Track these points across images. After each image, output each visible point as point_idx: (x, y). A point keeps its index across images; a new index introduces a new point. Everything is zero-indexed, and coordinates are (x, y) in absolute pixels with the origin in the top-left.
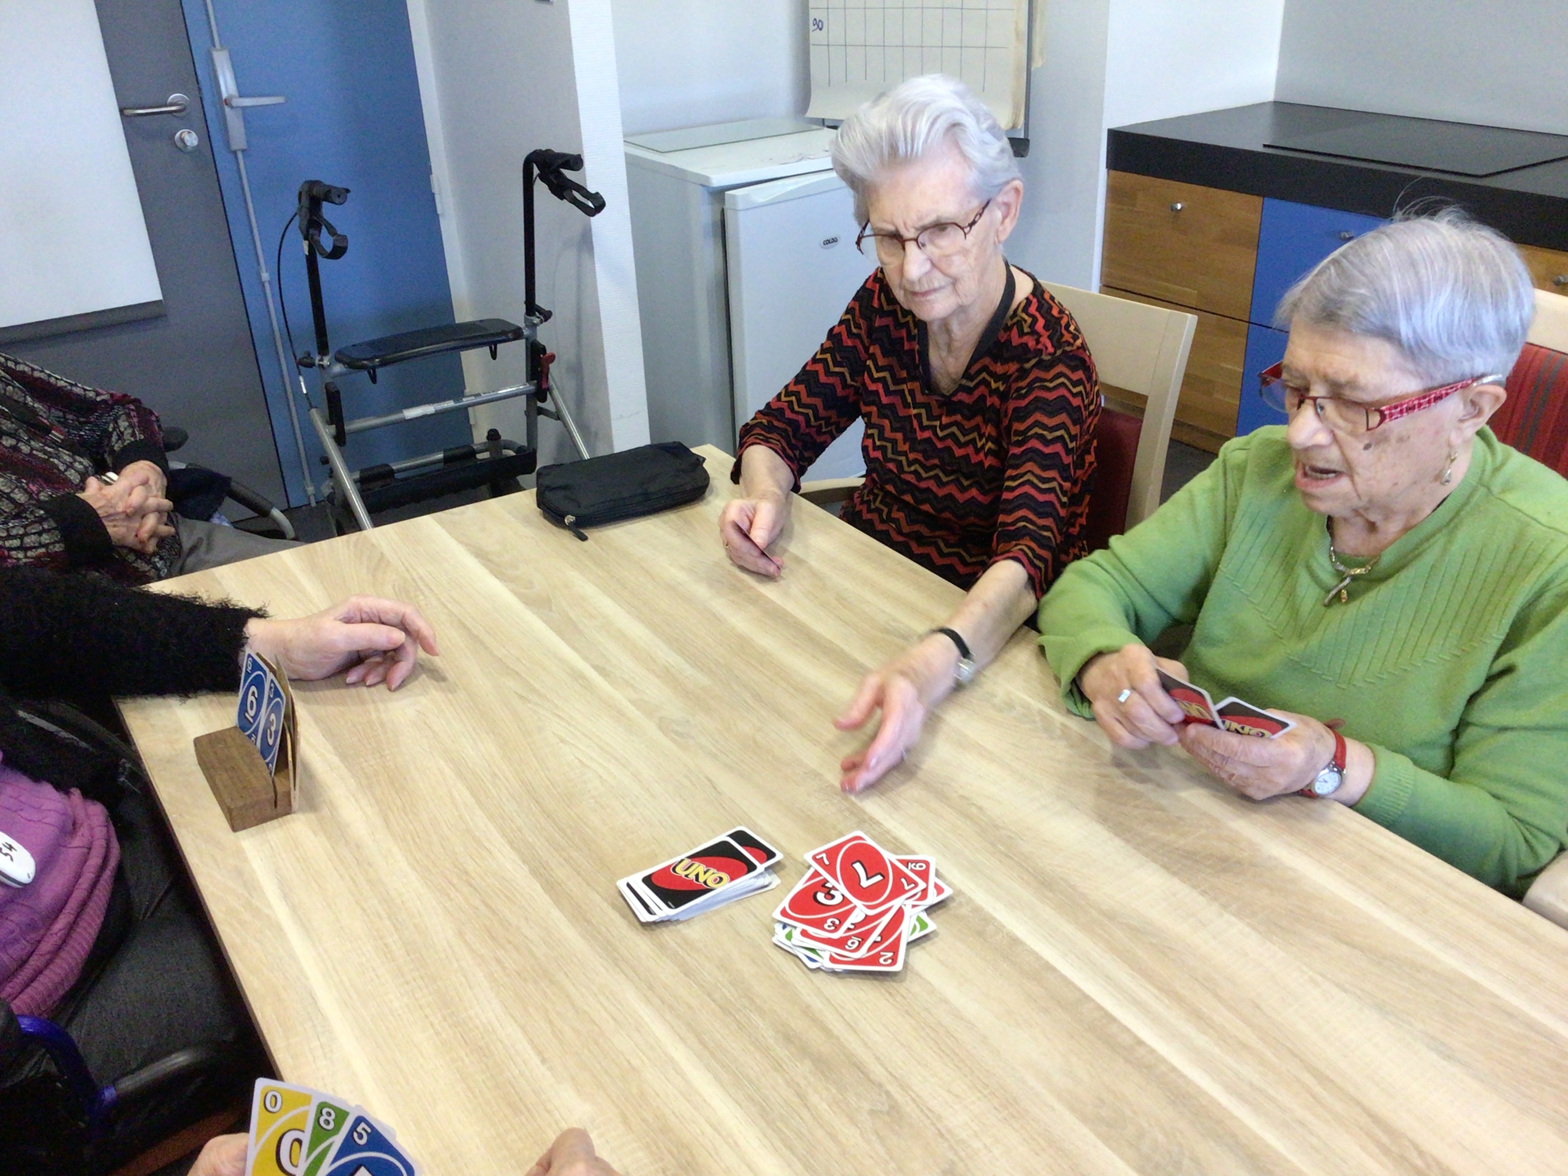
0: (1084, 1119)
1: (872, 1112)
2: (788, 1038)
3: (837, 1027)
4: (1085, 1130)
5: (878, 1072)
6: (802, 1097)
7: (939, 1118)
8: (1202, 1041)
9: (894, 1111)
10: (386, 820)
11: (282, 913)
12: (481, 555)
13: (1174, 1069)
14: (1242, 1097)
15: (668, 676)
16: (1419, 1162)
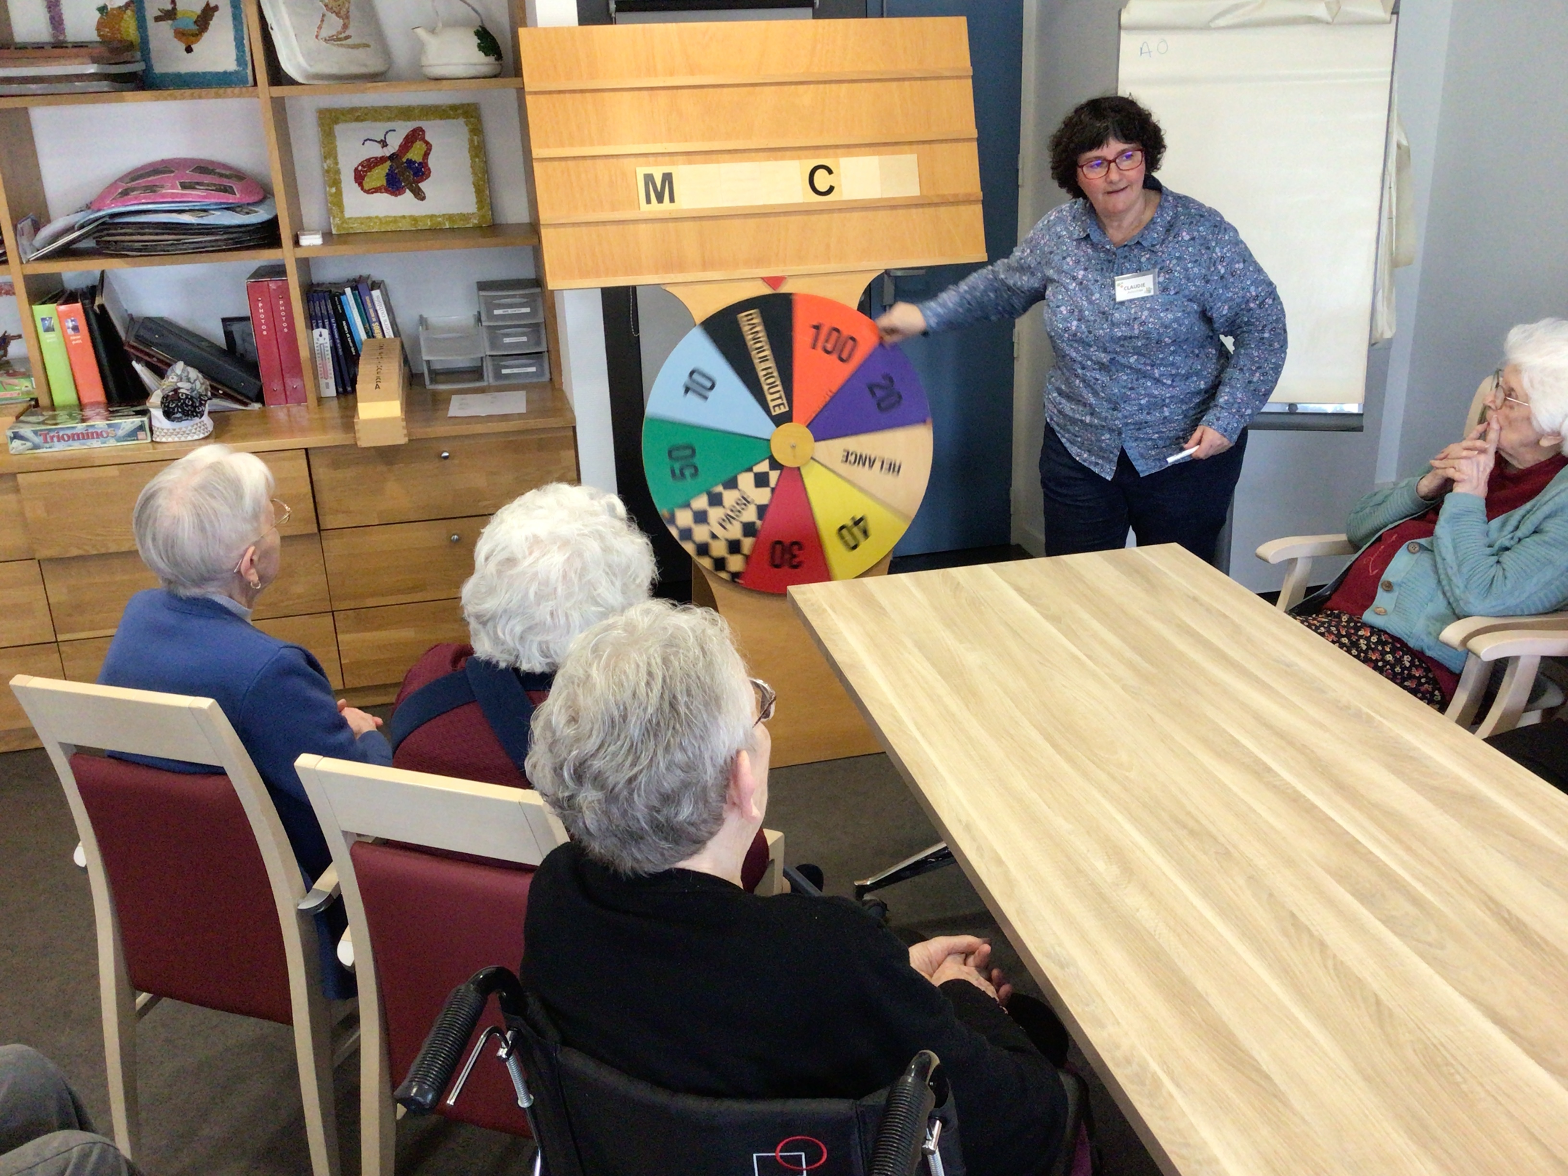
0: (1328, 871)
1: (1217, 853)
2: (1177, 821)
3: (1204, 822)
4: (1329, 877)
5: (1222, 839)
6: (1181, 843)
7: (1251, 860)
8: (1406, 857)
9: (1227, 854)
10: (967, 706)
11: (917, 734)
12: (1019, 590)
13: (1386, 865)
14: (1418, 879)
15: (1131, 665)
16: (1506, 916)
